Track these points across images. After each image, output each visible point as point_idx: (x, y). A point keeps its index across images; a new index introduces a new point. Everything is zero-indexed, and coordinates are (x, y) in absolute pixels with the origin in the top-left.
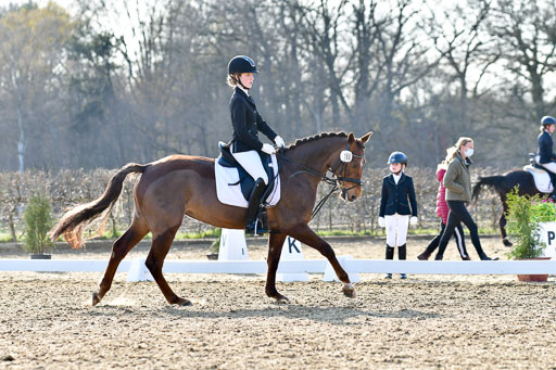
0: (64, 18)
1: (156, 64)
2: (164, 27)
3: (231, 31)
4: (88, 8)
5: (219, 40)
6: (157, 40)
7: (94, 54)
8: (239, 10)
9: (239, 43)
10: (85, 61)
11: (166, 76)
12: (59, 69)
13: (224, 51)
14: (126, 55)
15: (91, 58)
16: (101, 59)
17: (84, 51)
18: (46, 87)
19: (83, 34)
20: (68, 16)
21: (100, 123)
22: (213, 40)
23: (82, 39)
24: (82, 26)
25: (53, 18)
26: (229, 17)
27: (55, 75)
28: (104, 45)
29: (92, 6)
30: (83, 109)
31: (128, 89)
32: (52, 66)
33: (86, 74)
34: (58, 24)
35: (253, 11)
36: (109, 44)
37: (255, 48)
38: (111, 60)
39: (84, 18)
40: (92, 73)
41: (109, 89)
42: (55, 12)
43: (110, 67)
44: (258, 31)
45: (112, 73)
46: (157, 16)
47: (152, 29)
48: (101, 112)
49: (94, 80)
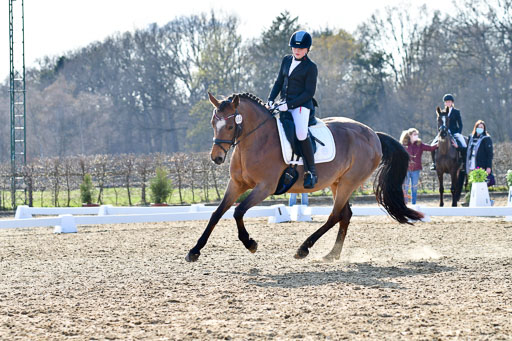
0: (350, 42)
1: (414, 73)
2: (420, 48)
3: (466, 49)
4: (367, 34)
5: (459, 55)
6: (415, 56)
7: (371, 67)
8: (473, 35)
9: (473, 58)
10: (365, 71)
11: (421, 81)
12: (347, 77)
13: (462, 63)
14: (393, 67)
15: (368, 69)
16: (376, 70)
17: (364, 64)
18: (338, 91)
19: (363, 53)
20: (353, 40)
21: (375, 115)
22: (455, 56)
23: (363, 57)
24: (363, 47)
25: (343, 42)
26: (466, 39)
27: (344, 81)
28: (378, 60)
29: (370, 33)
30: (364, 106)
31: (395, 91)
32: (342, 76)
33: (365, 80)
34: (346, 46)
35: (483, 35)
36: (382, 59)
37: (484, 61)
38: (383, 71)
39: (364, 42)
40: (370, 80)
41: (382, 90)
42: (344, 38)
43: (383, 75)
44: (486, 48)
45: (384, 79)
46: (416, 40)
47: (412, 48)
48: (377, 107)
49: (371, 85)
